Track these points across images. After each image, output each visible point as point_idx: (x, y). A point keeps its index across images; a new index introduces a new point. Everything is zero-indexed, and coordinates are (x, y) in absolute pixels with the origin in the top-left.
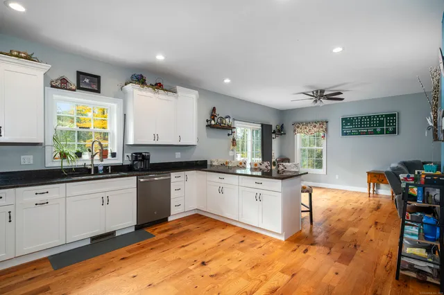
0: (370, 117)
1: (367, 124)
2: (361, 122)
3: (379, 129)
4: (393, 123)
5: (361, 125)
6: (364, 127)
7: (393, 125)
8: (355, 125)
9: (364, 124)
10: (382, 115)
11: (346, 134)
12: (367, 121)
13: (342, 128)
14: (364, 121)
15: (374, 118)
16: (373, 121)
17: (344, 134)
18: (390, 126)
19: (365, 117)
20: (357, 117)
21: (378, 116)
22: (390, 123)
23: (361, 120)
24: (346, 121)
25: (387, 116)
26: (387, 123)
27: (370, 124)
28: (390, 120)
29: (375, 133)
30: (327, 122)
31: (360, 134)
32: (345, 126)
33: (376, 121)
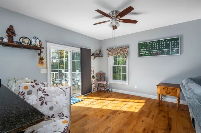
0: (159, 41)
1: (156, 47)
2: (152, 45)
3: (165, 51)
4: (176, 45)
5: (152, 48)
6: (155, 49)
7: (177, 47)
8: (148, 48)
9: (154, 47)
10: (168, 40)
11: (142, 55)
12: (156, 45)
13: (139, 51)
14: (154, 45)
15: (161, 42)
16: (161, 44)
17: (140, 55)
18: (174, 47)
19: (155, 41)
20: (149, 42)
21: (165, 40)
22: (174, 45)
23: (152, 44)
24: (142, 46)
25: (172, 40)
26: (172, 45)
27: (159, 47)
28: (174, 43)
29: (162, 53)
30: (129, 47)
31: (151, 55)
32: (141, 49)
33: (164, 44)
